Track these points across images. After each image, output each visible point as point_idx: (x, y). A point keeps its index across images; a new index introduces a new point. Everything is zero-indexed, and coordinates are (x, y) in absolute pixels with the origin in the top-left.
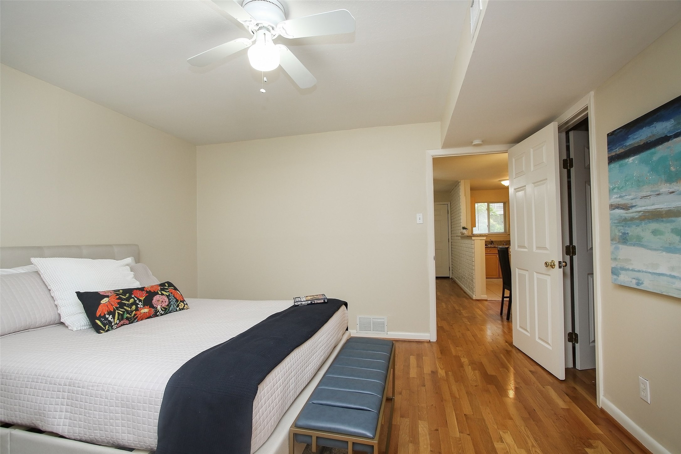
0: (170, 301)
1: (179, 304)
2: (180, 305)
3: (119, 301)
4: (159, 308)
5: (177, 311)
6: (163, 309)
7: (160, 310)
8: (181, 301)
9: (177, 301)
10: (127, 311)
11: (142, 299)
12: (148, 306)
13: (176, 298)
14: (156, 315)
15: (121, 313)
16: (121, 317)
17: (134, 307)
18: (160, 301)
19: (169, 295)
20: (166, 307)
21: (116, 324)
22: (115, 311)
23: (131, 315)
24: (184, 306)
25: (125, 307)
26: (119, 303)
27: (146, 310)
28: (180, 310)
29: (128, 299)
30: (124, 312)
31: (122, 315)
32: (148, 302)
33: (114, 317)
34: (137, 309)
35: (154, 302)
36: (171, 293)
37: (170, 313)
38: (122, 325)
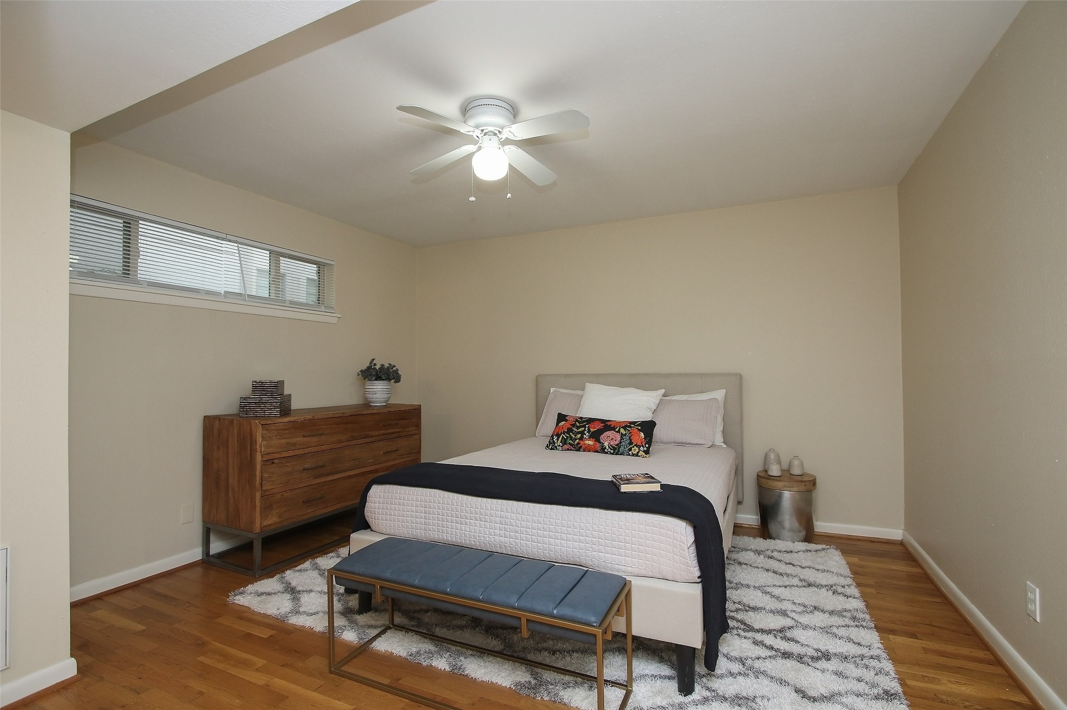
0: (622, 441)
1: (631, 448)
2: (633, 449)
3: (570, 427)
4: (606, 444)
5: (629, 455)
6: (610, 447)
7: (607, 448)
8: (636, 445)
9: (631, 443)
10: (571, 437)
11: (592, 430)
12: (594, 439)
13: (631, 440)
14: (603, 450)
15: (565, 437)
16: (564, 442)
17: (579, 436)
18: (609, 439)
19: (626, 434)
20: (615, 446)
21: (559, 446)
22: (561, 434)
23: (574, 442)
24: (638, 452)
25: (571, 434)
26: (568, 429)
27: (591, 443)
28: (633, 455)
29: (578, 428)
30: (567, 437)
31: (566, 440)
32: (596, 436)
33: (558, 440)
35: (603, 437)
36: (630, 433)
37: (621, 454)
38: (568, 450)
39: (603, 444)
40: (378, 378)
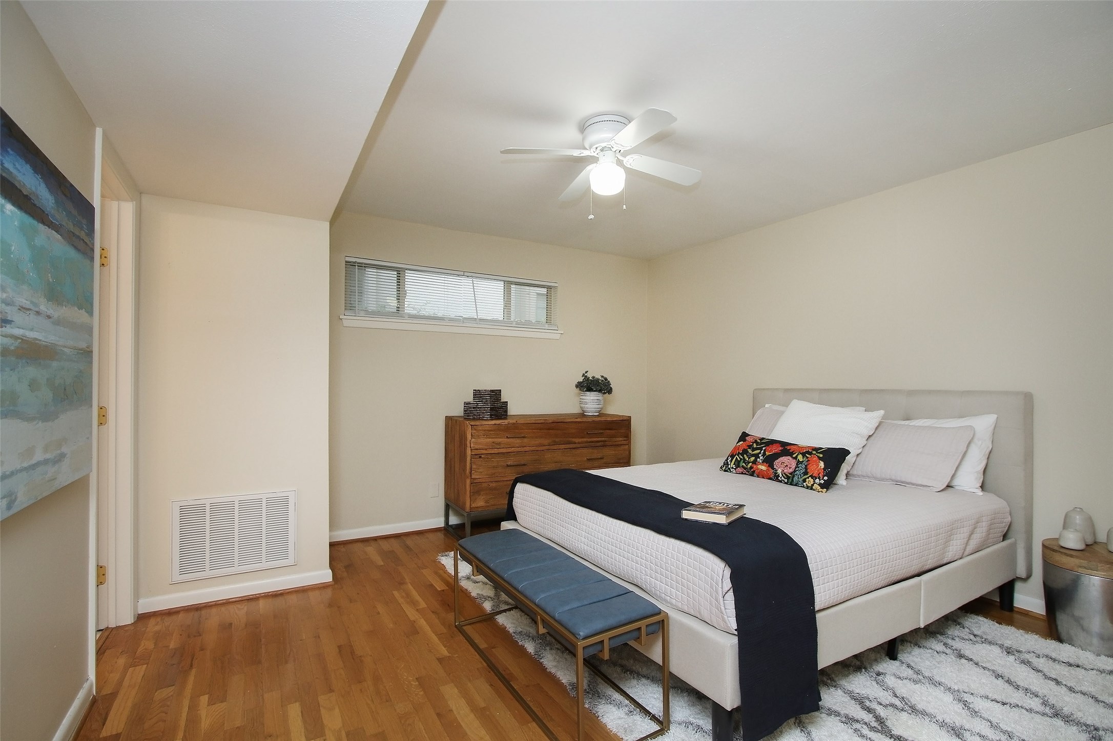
0: (797, 469)
1: (805, 479)
2: (808, 480)
3: (747, 448)
4: (779, 471)
5: (804, 487)
6: (784, 475)
7: (781, 475)
8: (812, 476)
9: (806, 473)
10: (744, 459)
11: (767, 453)
12: (767, 465)
13: (807, 469)
14: (776, 478)
15: (739, 459)
16: (737, 464)
17: (753, 459)
18: (784, 465)
19: (803, 461)
20: (788, 475)
21: (733, 468)
22: (736, 455)
23: (747, 465)
24: (813, 485)
25: (745, 456)
26: (745, 450)
27: (763, 467)
28: (808, 487)
29: (754, 450)
30: (741, 459)
31: (739, 462)
32: (770, 461)
33: (731, 461)
34: (755, 462)
35: (777, 463)
36: (808, 460)
37: (796, 485)
38: (742, 473)
39: (776, 471)
40: (590, 389)
